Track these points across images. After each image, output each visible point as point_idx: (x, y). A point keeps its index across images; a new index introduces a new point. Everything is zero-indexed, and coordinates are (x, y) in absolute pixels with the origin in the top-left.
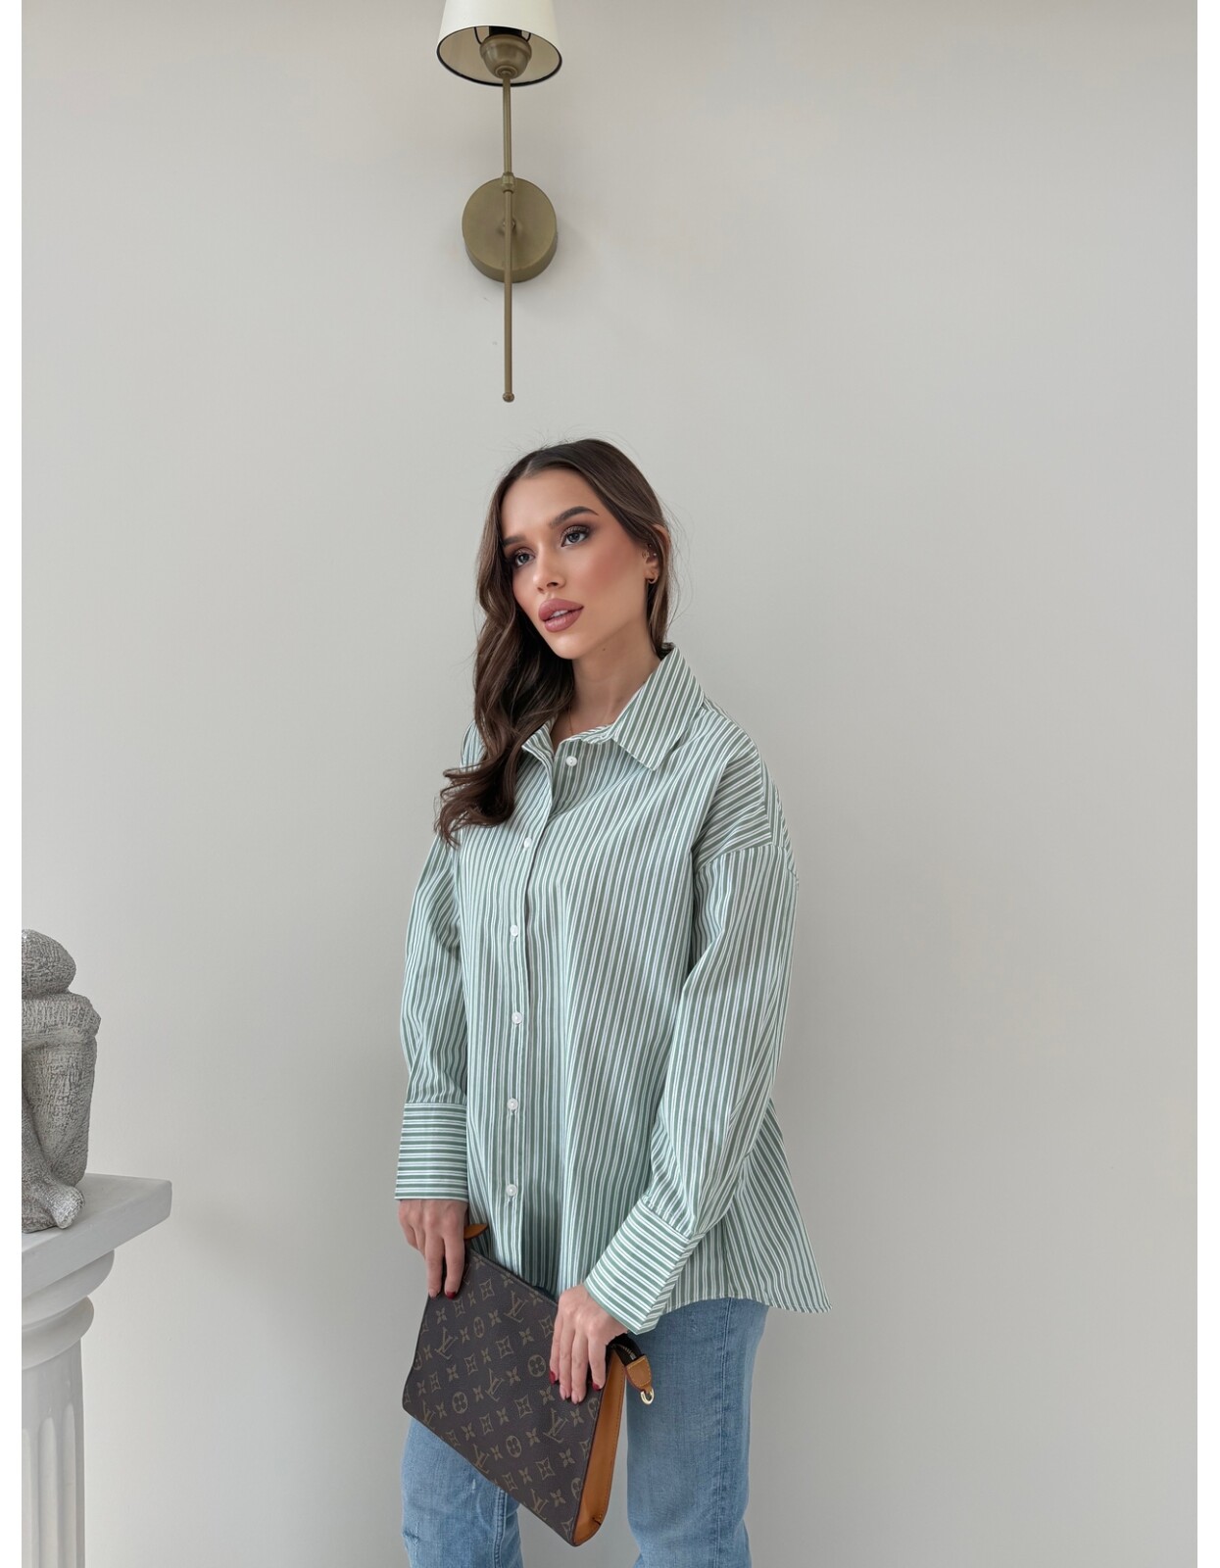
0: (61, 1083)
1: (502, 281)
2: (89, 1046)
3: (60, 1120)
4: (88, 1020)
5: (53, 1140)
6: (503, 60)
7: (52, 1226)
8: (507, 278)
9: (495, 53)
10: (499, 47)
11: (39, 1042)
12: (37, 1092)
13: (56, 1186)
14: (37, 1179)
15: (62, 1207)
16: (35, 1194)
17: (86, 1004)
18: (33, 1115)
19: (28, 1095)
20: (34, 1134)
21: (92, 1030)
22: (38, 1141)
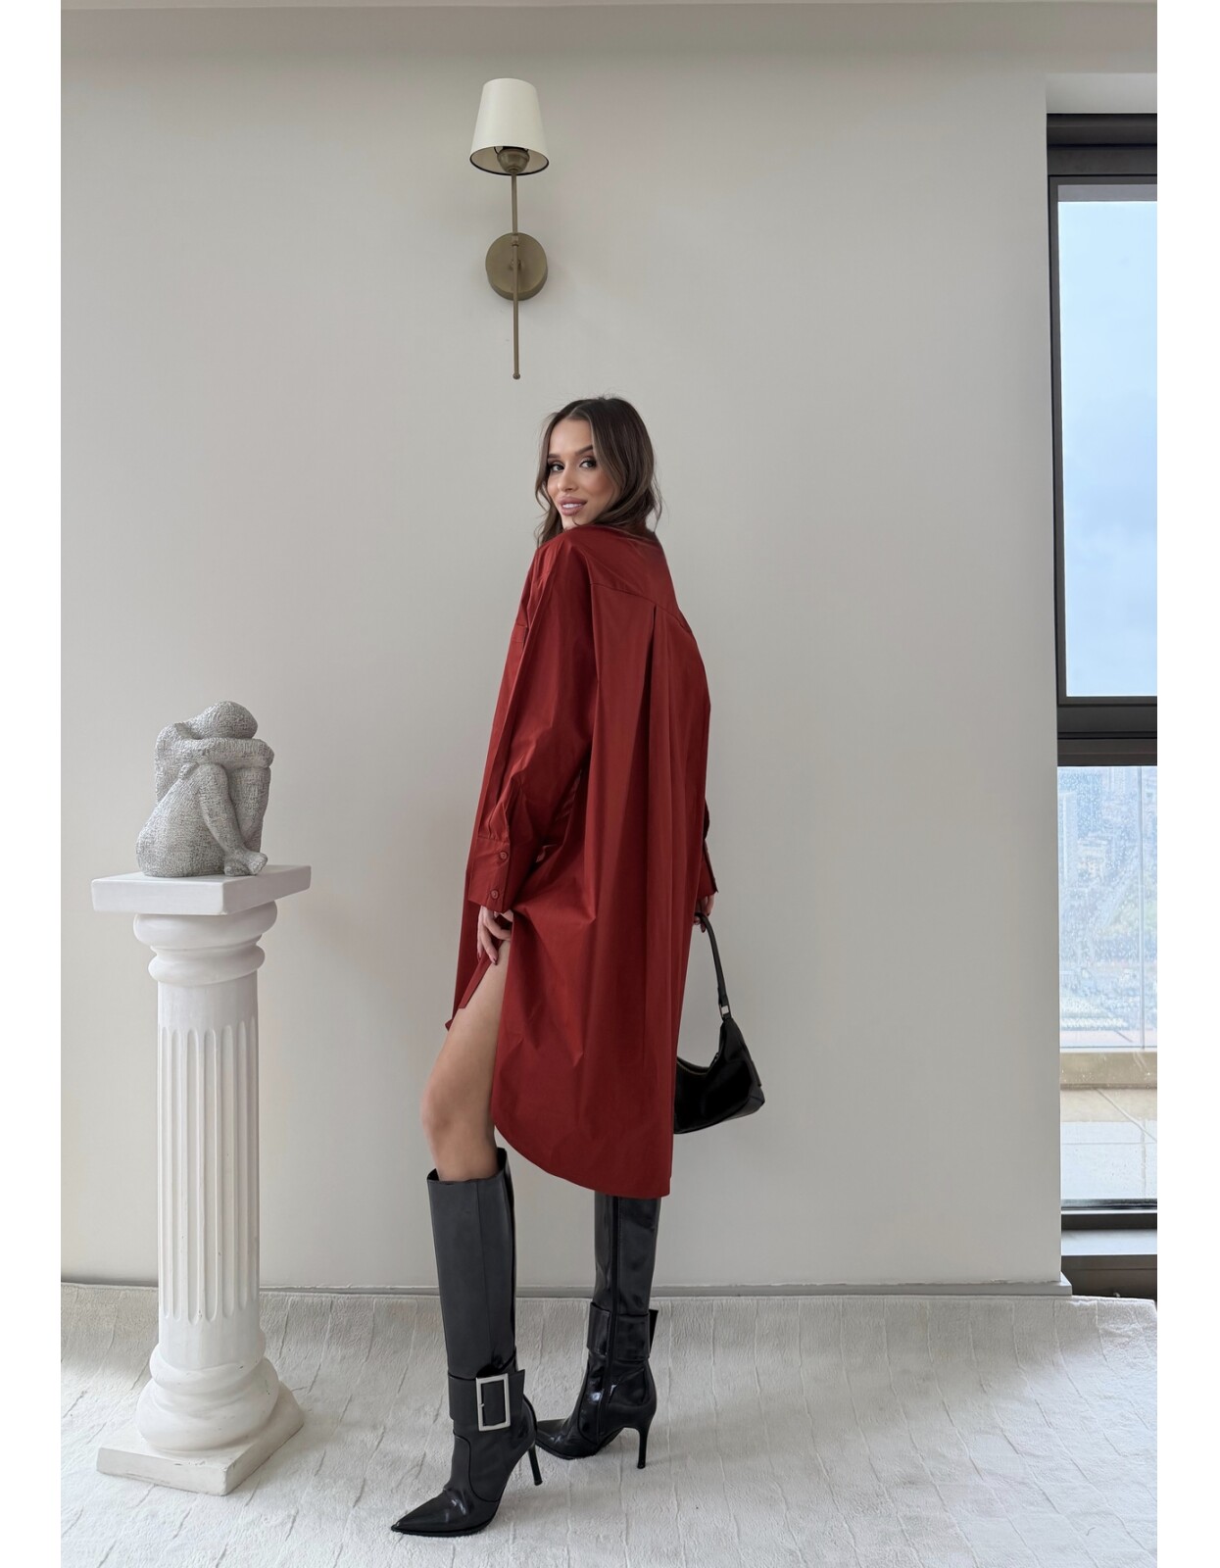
0: (253, 789)
2: (267, 771)
3: (252, 812)
4: (269, 756)
5: (247, 825)
6: (511, 164)
7: (249, 875)
8: (515, 297)
10: (509, 156)
11: (240, 764)
12: (238, 796)
13: (249, 852)
14: (238, 847)
15: (254, 862)
16: (237, 855)
17: (265, 746)
18: (235, 809)
19: (232, 797)
20: (236, 821)
21: (270, 761)
22: (238, 825)
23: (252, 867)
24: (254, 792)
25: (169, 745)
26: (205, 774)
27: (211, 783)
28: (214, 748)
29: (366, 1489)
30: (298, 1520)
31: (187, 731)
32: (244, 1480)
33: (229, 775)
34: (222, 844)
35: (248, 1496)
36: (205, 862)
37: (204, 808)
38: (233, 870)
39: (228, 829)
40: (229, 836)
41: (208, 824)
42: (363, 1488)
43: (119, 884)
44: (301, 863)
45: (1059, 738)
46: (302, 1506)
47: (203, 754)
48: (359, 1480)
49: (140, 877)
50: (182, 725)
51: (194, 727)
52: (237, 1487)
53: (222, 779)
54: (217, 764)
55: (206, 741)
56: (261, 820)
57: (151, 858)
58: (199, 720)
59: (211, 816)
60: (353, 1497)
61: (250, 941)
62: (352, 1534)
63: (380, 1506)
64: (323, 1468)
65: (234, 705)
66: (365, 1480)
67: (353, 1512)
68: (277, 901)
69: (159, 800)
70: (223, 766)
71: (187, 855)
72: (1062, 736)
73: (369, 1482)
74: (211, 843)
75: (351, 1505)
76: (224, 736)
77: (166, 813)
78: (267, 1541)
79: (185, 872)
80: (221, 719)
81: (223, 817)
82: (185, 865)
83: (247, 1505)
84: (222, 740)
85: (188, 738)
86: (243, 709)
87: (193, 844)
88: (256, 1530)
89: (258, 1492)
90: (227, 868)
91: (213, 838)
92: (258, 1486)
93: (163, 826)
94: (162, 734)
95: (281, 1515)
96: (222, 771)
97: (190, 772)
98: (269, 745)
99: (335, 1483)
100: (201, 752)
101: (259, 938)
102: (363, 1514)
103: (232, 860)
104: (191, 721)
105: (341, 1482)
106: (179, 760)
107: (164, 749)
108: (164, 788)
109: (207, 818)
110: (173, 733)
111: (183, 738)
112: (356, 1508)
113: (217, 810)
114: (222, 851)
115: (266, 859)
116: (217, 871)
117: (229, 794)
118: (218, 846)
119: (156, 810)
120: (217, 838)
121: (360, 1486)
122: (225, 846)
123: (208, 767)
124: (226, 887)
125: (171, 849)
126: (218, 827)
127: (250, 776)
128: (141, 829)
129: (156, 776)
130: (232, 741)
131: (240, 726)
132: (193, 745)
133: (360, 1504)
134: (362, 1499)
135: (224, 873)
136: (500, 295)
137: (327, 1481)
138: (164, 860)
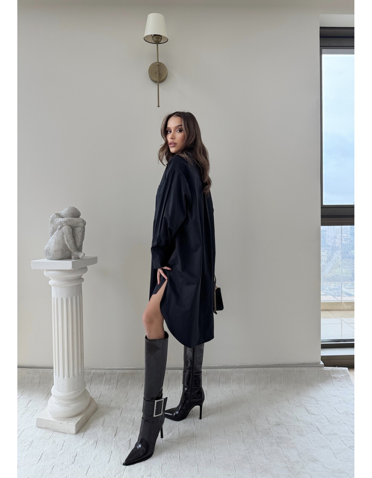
0: (80, 233)
1: (157, 83)
2: (84, 227)
3: (80, 240)
4: (84, 223)
5: (78, 244)
6: (157, 40)
7: (79, 259)
8: (158, 82)
9: (155, 38)
10: (156, 38)
11: (76, 226)
12: (75, 235)
13: (79, 252)
14: (76, 251)
15: (81, 255)
16: (76, 253)
17: (83, 220)
18: (75, 239)
19: (74, 236)
20: (75, 243)
21: (85, 224)
22: (76, 244)
23: (80, 257)
24: (80, 234)
25: (54, 220)
26: (65, 229)
27: (67, 231)
28: (68, 221)
29: (118, 431)
30: (98, 442)
31: (59, 216)
32: (81, 428)
33: (73, 229)
34: (71, 250)
35: (82, 434)
36: (66, 256)
37: (65, 239)
38: (74, 258)
39: (73, 245)
40: (73, 247)
41: (67, 244)
42: (117, 430)
43: (40, 262)
44: (94, 256)
45: (321, 217)
46: (99, 438)
47: (65, 222)
48: (115, 428)
49: (45, 260)
50: (58, 214)
51: (61, 214)
52: (79, 431)
53: (71, 230)
54: (69, 225)
55: (65, 218)
56: (82, 243)
57: (49, 254)
58: (63, 212)
59: (67, 241)
60: (114, 434)
61: (80, 276)
62: (114, 447)
63: (122, 437)
64: (104, 424)
65: (73, 207)
66: (117, 428)
67: (114, 439)
68: (87, 267)
69: (51, 237)
70: (71, 226)
71: (60, 253)
72: (322, 217)
73: (118, 428)
74: (67, 250)
75: (113, 436)
76: (71, 217)
77: (54, 241)
78: (89, 450)
79: (60, 258)
80: (70, 212)
81: (71, 242)
82: (59, 256)
83: (82, 437)
84: (70, 218)
85: (60, 218)
86: (76, 209)
87: (62, 250)
88: (86, 446)
89: (85, 433)
90: (73, 257)
91: (68, 248)
92: (85, 431)
93: (53, 244)
94: (51, 217)
95: (93, 441)
96: (71, 228)
97: (61, 228)
98: (84, 220)
99: (108, 429)
100: (64, 222)
101: (82, 275)
102: (117, 440)
103: (74, 255)
104: (60, 212)
105: (110, 429)
106: (57, 224)
107: (52, 221)
108: (53, 233)
109: (66, 242)
110: (55, 216)
111: (58, 218)
112: (115, 438)
113: (69, 239)
114: (71, 252)
115: (85, 254)
116: (69, 258)
117: (73, 235)
118: (70, 250)
119: (50, 239)
120: (69, 248)
121: (116, 430)
122: (72, 251)
123: (66, 226)
124: (73, 262)
125: (55, 251)
126: (69, 245)
127: (78, 230)
128: (46, 245)
129: (50, 229)
130: (73, 218)
131: (76, 214)
132: (61, 220)
133: (116, 436)
134: (117, 434)
135: (71, 259)
136: (153, 81)
137: (106, 428)
138: (53, 255)
